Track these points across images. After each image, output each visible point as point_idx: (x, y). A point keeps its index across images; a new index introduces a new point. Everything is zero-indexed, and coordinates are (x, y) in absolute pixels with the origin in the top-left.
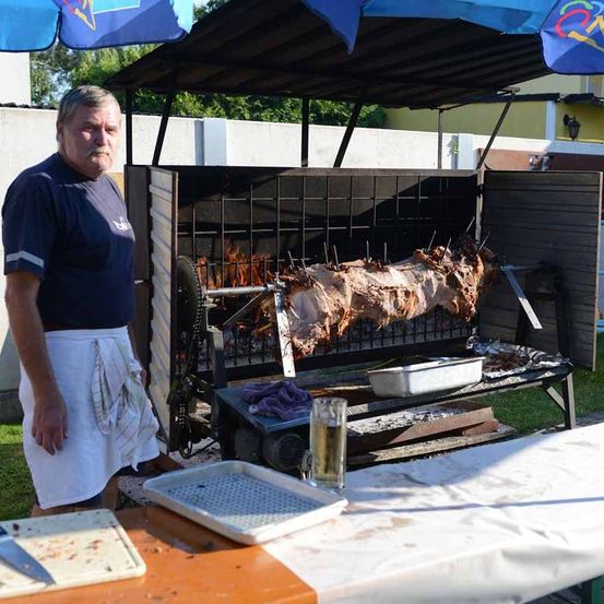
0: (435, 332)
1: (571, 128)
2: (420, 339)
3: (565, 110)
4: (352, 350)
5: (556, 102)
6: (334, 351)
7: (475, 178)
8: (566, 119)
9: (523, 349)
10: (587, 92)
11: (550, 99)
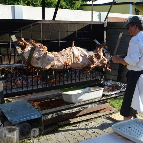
0: (90, 77)
1: (137, 12)
2: (85, 80)
3: (135, 7)
4: (60, 84)
5: (133, 4)
6: (54, 85)
7: (103, 24)
8: (135, 10)
9: (120, 83)
10: (142, 1)
11: (130, 4)
